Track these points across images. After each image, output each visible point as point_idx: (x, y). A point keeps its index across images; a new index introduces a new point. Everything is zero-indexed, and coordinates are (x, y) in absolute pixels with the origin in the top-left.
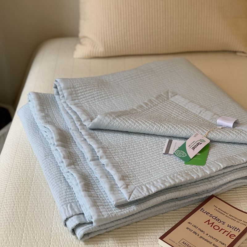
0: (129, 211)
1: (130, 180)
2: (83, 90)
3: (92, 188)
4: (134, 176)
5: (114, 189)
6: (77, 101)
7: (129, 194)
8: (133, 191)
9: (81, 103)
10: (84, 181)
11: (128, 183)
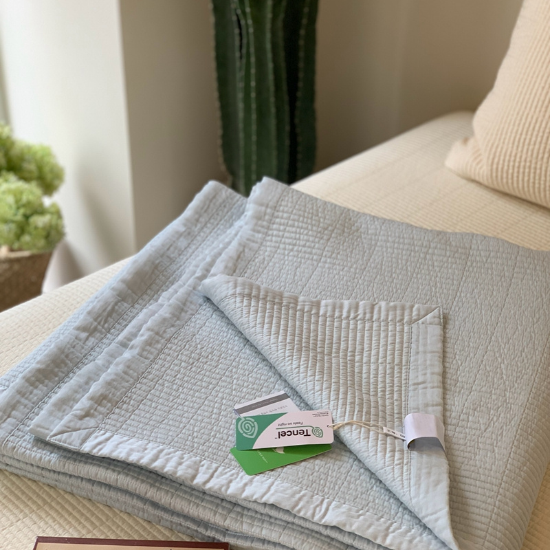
0: (41, 458)
1: (111, 412)
2: (286, 221)
3: (50, 384)
4: (129, 409)
5: (65, 407)
6: (260, 235)
7: (66, 429)
8: (79, 429)
9: (264, 243)
10: (48, 366)
11: (96, 413)
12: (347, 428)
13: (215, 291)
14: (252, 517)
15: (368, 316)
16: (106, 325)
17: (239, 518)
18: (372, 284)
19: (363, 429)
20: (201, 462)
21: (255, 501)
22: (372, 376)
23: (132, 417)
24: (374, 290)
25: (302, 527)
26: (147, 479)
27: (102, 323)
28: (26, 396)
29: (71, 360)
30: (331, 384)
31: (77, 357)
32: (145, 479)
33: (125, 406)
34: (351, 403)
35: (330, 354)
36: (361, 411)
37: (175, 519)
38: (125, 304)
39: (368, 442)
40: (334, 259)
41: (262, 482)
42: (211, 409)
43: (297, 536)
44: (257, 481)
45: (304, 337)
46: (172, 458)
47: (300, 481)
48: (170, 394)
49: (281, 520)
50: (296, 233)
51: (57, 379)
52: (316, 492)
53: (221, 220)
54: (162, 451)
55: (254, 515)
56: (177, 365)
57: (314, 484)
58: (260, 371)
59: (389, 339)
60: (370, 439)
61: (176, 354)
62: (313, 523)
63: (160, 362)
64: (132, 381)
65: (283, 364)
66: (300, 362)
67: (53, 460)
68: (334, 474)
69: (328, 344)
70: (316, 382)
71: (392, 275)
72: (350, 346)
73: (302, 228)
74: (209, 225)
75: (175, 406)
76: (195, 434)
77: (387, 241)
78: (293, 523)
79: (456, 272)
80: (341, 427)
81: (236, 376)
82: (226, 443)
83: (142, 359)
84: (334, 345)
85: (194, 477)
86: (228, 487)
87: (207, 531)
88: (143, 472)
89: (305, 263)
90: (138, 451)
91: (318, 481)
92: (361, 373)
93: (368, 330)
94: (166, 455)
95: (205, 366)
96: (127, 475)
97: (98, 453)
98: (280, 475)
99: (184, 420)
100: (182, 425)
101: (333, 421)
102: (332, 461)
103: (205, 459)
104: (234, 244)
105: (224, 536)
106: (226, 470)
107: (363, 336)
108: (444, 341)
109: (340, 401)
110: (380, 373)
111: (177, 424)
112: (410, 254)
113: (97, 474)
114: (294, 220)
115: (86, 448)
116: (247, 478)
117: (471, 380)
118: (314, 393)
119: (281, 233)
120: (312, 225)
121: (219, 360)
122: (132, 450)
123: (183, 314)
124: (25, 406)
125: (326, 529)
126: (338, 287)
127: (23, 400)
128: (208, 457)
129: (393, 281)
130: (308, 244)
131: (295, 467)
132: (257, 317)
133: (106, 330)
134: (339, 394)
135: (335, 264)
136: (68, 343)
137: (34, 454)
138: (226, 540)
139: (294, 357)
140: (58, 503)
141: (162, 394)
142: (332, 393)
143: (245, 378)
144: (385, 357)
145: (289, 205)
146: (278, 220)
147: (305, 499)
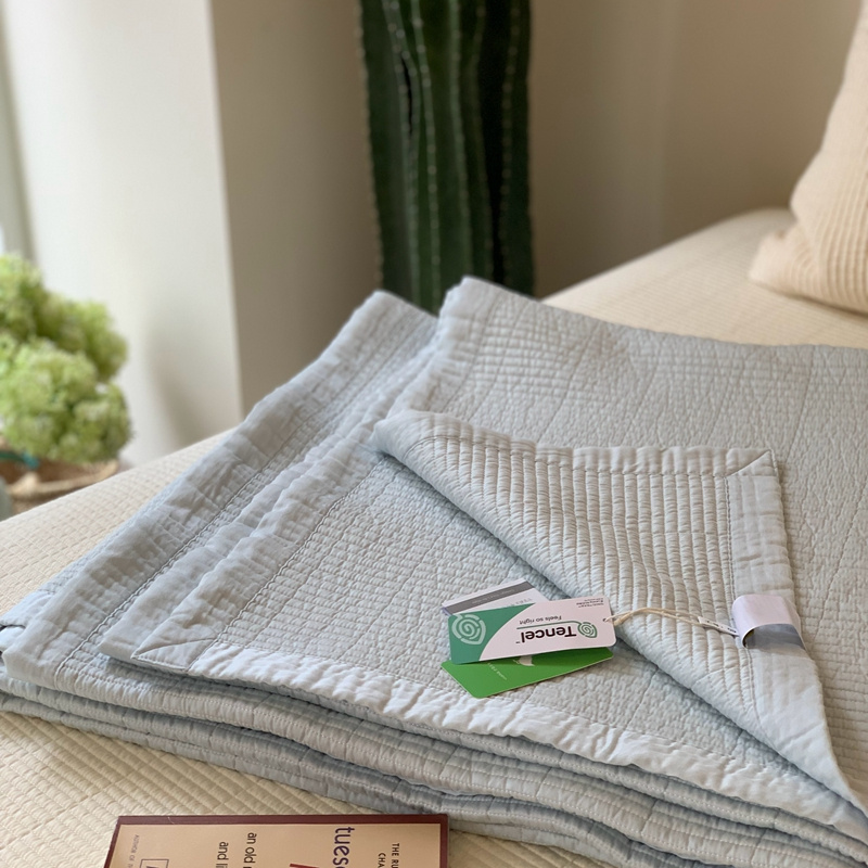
1: (236, 616)
2: (505, 340)
3: (132, 582)
4: (265, 613)
5: (158, 611)
6: (464, 364)
7: (162, 640)
8: (185, 641)
9: (471, 376)
10: (127, 553)
11: (211, 618)
12: (637, 621)
13: (399, 436)
14: (485, 764)
15: (652, 468)
16: (219, 498)
17: (464, 767)
18: (654, 426)
19: (664, 620)
20: (393, 681)
21: (491, 735)
22: (668, 550)
23: (272, 624)
24: (659, 432)
25: (575, 774)
26: (303, 712)
27: (212, 495)
28: (92, 599)
29: (164, 547)
30: (604, 558)
31: (174, 544)
32: (300, 713)
33: (259, 608)
34: (640, 584)
35: (597, 519)
36: (657, 594)
37: (354, 781)
38: (249, 469)
39: (675, 637)
40: (588, 391)
41: (501, 706)
42: (403, 610)
43: (567, 788)
44: (492, 705)
45: (551, 495)
46: (343, 677)
47: (564, 704)
48: (332, 591)
49: (537, 764)
50: (522, 356)
51: (142, 574)
52: (593, 718)
53: (397, 348)
54: (326, 667)
55: (489, 761)
56: (340, 549)
57: (589, 708)
58: (480, 554)
59: (691, 498)
60: (679, 633)
61: (339, 532)
62: (593, 762)
63: (313, 545)
64: (267, 572)
65: (520, 534)
66: (548, 528)
67: (143, 693)
68: (621, 693)
69: (591, 506)
70: (578, 556)
71: (685, 411)
72: (627, 509)
73: (532, 348)
74: (377, 356)
75: (343, 607)
76: (380, 645)
77: (672, 364)
78: (559, 769)
79: (792, 401)
80: (627, 619)
81: (442, 561)
82: (434, 656)
83: (282, 540)
84: (601, 508)
85: (384, 703)
86: (443, 716)
87: (408, 796)
88: (296, 703)
89: (541, 400)
90: (287, 668)
91: (594, 704)
92: (650, 545)
93: (655, 487)
94: (334, 672)
95: (389, 550)
96: (270, 708)
97: (218, 673)
98: (529, 696)
99: (359, 626)
100: (356, 633)
101: (612, 613)
102: (616, 675)
103: (399, 678)
104: (423, 376)
105: (439, 803)
106: (437, 693)
107: (647, 497)
108: (784, 498)
109: (622, 582)
110: (681, 545)
111: (348, 632)
112: (712, 381)
113: (218, 710)
114: (518, 337)
115: (199, 667)
116: (474, 702)
117: (836, 552)
118: (576, 573)
119: (498, 359)
120: (549, 344)
121: (410, 540)
122: (276, 666)
123: (346, 477)
124: (92, 614)
125: (617, 772)
126: (598, 430)
127: (87, 605)
128: (405, 675)
129: (688, 419)
130: (543, 372)
131: (553, 685)
132: (470, 467)
133: (219, 505)
134: (618, 572)
135: (589, 399)
136: (158, 521)
137: (109, 685)
138: (443, 809)
139: (539, 522)
140: (152, 770)
141: (319, 591)
142: (606, 570)
143: (458, 564)
144: (688, 522)
145: (509, 315)
146: (491, 339)
147: (576, 727)
